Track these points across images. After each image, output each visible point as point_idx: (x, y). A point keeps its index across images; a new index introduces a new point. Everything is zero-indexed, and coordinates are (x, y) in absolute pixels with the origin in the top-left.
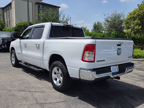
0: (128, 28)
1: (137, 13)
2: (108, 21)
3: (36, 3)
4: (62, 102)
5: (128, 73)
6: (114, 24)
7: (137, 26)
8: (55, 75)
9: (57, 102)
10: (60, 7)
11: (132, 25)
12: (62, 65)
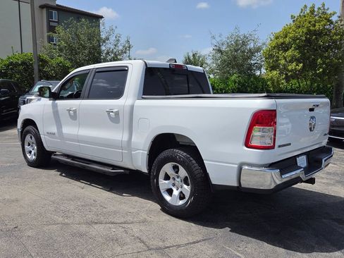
0: (273, 68)
1: (291, 35)
2: (220, 51)
3: (42, 7)
4: (200, 241)
5: (326, 166)
6: (235, 57)
7: (294, 64)
8: (166, 182)
9: (191, 243)
10: (102, 17)
11: (283, 62)
12: (188, 158)
